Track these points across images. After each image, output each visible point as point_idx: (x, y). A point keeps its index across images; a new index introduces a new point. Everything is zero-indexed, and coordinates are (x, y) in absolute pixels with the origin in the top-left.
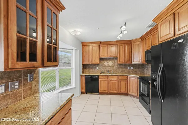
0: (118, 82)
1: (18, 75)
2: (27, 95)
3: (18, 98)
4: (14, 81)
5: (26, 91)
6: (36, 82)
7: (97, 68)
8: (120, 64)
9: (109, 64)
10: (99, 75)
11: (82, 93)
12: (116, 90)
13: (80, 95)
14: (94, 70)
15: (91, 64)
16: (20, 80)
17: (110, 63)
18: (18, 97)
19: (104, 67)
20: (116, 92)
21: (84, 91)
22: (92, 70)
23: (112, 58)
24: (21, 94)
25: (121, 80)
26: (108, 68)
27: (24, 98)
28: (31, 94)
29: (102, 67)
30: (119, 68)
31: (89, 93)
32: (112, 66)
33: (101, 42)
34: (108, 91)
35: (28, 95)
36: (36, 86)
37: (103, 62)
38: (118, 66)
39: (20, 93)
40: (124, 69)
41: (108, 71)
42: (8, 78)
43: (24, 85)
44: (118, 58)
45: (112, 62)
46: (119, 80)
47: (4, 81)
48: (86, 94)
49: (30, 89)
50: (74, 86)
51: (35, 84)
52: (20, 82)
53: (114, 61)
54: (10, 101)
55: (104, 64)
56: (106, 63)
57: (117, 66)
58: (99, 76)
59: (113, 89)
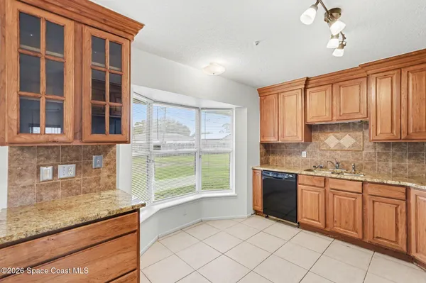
0: (364, 203)
1: (74, 155)
2: (91, 189)
3: (74, 191)
4: (67, 164)
5: (88, 183)
6: (109, 169)
7: (304, 154)
8: (387, 145)
9: (341, 141)
10: (297, 172)
11: (256, 212)
12: (355, 230)
13: (249, 217)
14: (293, 159)
15: (280, 142)
16: (77, 164)
17: (348, 140)
18: (74, 189)
19: (324, 152)
20: (354, 234)
21: (260, 208)
22: (288, 158)
23: (354, 123)
24: (80, 185)
25: (374, 199)
26: (339, 157)
27: (85, 193)
28: (98, 189)
29: (318, 151)
30: (384, 157)
31: (275, 218)
32: (355, 151)
33: (308, 79)
34: (326, 226)
35: (94, 190)
36: (109, 176)
37: (322, 138)
38: (379, 149)
39: (77, 184)
40: (407, 162)
41: (338, 165)
42: (57, 158)
43: (85, 171)
44: (372, 122)
45: (356, 138)
46: (367, 197)
47: (51, 162)
48: (267, 217)
49: (98, 180)
50: (233, 193)
51: (108, 173)
52: (79, 166)
53: (360, 134)
54: (60, 192)
55: (326, 141)
56: (331, 140)
57: (372, 151)
58: (297, 175)
59: (343, 224)
